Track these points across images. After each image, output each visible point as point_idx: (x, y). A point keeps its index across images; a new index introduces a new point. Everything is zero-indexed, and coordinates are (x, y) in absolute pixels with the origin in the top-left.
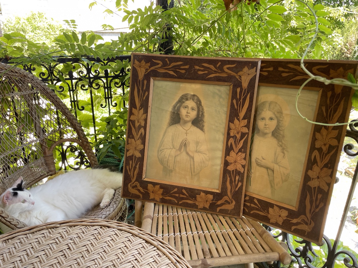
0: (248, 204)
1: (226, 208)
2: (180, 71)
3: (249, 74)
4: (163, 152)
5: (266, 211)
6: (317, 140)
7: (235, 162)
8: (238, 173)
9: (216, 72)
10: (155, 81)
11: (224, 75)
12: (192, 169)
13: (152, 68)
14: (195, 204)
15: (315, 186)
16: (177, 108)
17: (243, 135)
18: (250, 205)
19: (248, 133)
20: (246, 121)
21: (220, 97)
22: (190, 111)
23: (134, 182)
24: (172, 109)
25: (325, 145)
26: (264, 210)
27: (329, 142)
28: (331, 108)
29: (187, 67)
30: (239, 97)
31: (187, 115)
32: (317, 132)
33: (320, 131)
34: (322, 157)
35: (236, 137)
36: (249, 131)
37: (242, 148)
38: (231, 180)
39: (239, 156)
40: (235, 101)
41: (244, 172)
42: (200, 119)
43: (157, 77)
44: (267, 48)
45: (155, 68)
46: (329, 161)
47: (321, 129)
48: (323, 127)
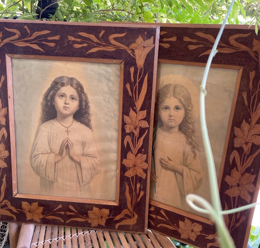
0: (154, 216)
1: (127, 224)
2: (48, 44)
3: (144, 47)
4: (38, 159)
5: (175, 225)
6: (237, 137)
7: (135, 166)
8: (139, 179)
9: (98, 45)
10: (13, 59)
11: (111, 49)
12: (80, 178)
13: (6, 41)
14: (87, 221)
15: (235, 196)
16: (51, 97)
17: (142, 131)
18: (157, 218)
19: (149, 128)
20: (145, 112)
21: (109, 80)
22: (69, 101)
23: (3, 200)
24: (43, 99)
25: (247, 143)
26: (173, 223)
27: (251, 139)
28: (254, 94)
29: (57, 38)
30: (133, 80)
31: (66, 107)
32: (237, 127)
33: (240, 125)
34: (244, 159)
35: (134, 134)
36: (149, 125)
37: (142, 147)
38: (130, 189)
39: (139, 158)
40: (128, 86)
41: (146, 178)
42: (84, 111)
43: (16, 53)
44: (169, 7)
45: (10, 41)
46: (252, 164)
47: (241, 122)
48: (244, 121)
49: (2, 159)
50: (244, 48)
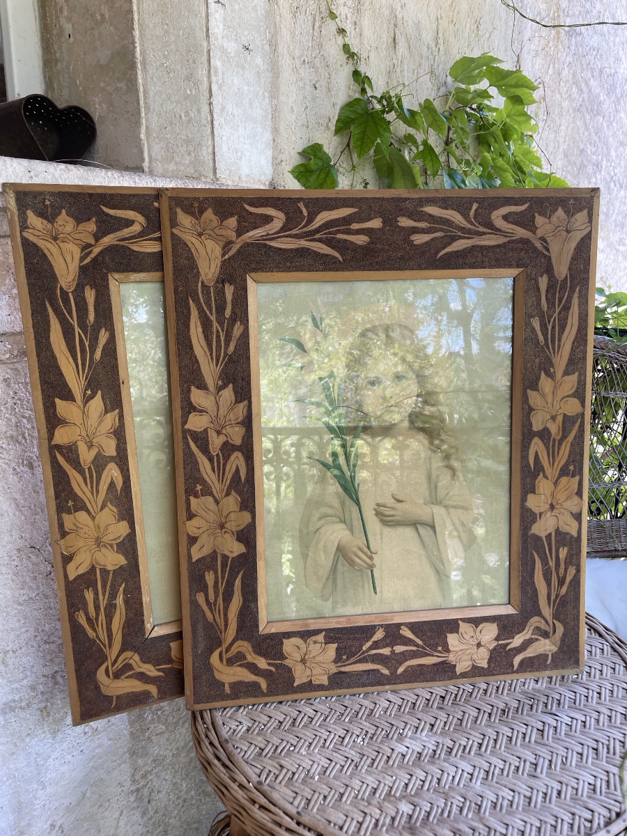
5: (440, 648)
6: (534, 410)
13: (108, 240)
15: (549, 532)
25: (553, 418)
27: (560, 408)
28: (552, 320)
32: (531, 389)
33: (537, 384)
34: (553, 452)
45: (119, 241)
46: (569, 456)
47: (538, 379)
48: (543, 375)
49: (111, 546)
50: (521, 232)
